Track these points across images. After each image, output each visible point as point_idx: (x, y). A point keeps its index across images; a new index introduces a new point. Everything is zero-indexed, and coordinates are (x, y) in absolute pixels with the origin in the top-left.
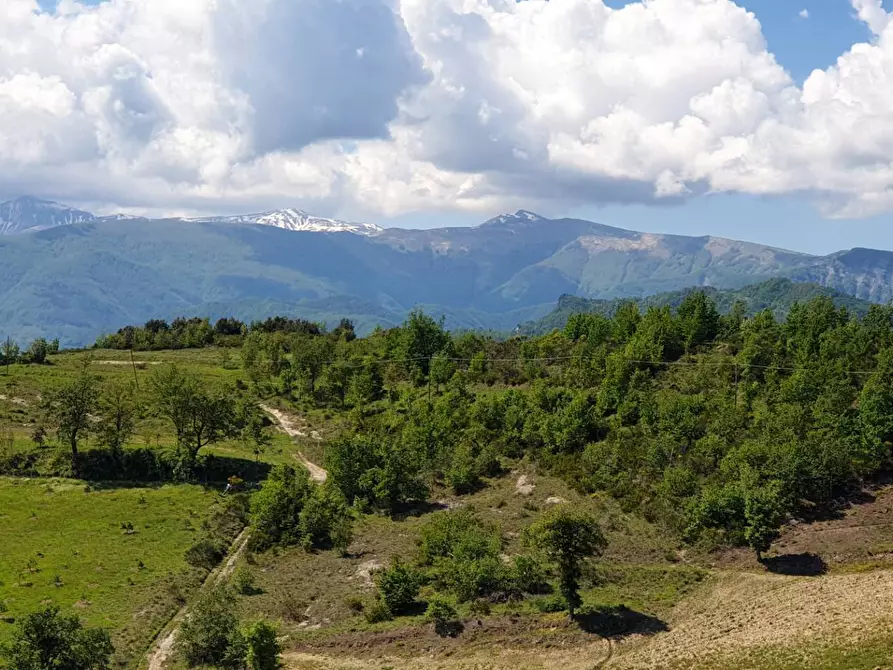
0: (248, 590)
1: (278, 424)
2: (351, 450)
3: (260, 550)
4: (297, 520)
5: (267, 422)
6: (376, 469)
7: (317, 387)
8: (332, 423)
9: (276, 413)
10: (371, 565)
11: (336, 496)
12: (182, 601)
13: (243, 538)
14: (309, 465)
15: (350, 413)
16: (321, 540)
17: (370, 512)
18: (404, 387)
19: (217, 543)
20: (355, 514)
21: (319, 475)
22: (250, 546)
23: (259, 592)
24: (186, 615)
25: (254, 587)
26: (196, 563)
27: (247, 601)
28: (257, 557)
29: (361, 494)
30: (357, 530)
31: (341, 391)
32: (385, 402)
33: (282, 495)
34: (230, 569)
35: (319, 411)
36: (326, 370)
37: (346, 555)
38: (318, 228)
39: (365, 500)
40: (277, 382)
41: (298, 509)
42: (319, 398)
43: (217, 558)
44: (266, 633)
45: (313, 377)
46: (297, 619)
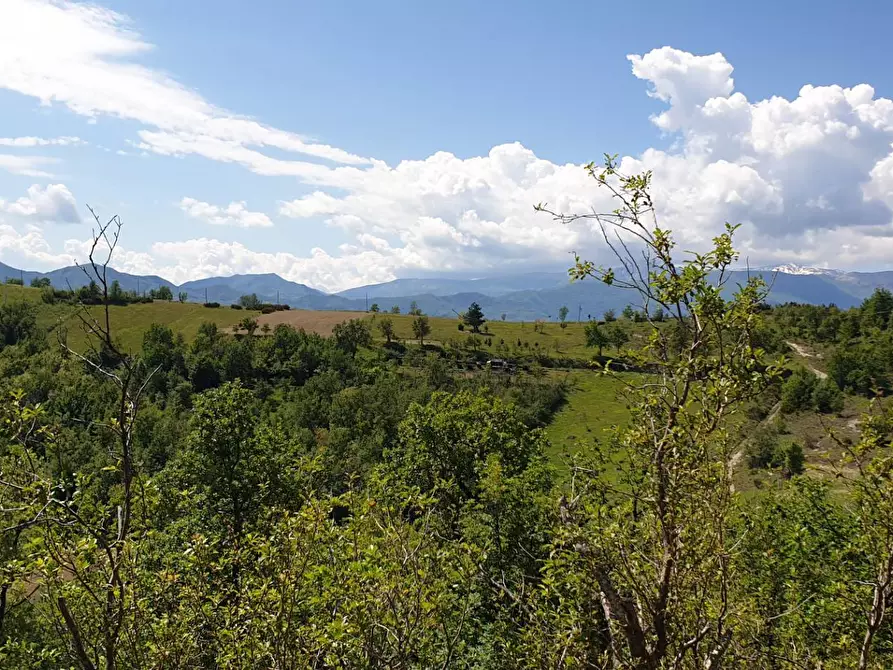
0: (782, 432)
1: (796, 350)
2: (842, 359)
3: (788, 413)
4: (810, 397)
5: (789, 349)
6: (858, 370)
7: (819, 331)
8: (828, 350)
9: (794, 345)
10: (856, 421)
11: (834, 385)
12: (744, 436)
13: (778, 406)
14: (816, 372)
15: (838, 346)
16: (825, 408)
17: (855, 395)
18: (874, 330)
19: (763, 408)
20: (845, 395)
21: (824, 376)
22: (781, 410)
23: (789, 433)
24: (750, 441)
25: (786, 431)
26: (751, 418)
27: (782, 437)
28: (787, 416)
29: (849, 385)
30: (846, 404)
31: (833, 333)
32: (861, 338)
33: (802, 383)
34: (772, 419)
35: (821, 345)
36: (824, 322)
37: (840, 416)
38: (808, 273)
39: (851, 388)
40: (796, 330)
41: (811, 391)
42: (820, 337)
43: (763, 416)
44: (795, 448)
45: (817, 326)
46: (812, 447)
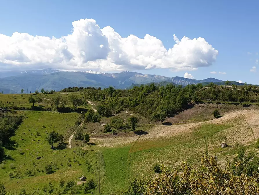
0: (84, 128)
1: (89, 103)
2: (100, 107)
3: (86, 122)
4: (92, 118)
5: (87, 103)
6: (104, 110)
7: (95, 97)
8: (97, 103)
9: (89, 101)
10: (103, 124)
11: (98, 114)
12: (74, 130)
13: (84, 121)
14: (94, 109)
15: (100, 101)
16: (96, 121)
17: (103, 116)
18: (109, 97)
19: (80, 121)
20: (101, 117)
21: (96, 111)
22: (85, 122)
23: (86, 129)
24: (75, 132)
25: (85, 128)
26: (76, 124)
27: (84, 130)
28: (86, 123)
29: (102, 114)
30: (101, 119)
31: (99, 98)
32: (106, 100)
33: (90, 114)
34: (81, 125)
35: (95, 101)
36: (96, 95)
37: (99, 123)
38: (95, 73)
39: (102, 115)
40: (89, 97)
41: (92, 116)
42: (95, 99)
43: (80, 123)
44: (87, 135)
45: (95, 96)
46: (92, 133)
